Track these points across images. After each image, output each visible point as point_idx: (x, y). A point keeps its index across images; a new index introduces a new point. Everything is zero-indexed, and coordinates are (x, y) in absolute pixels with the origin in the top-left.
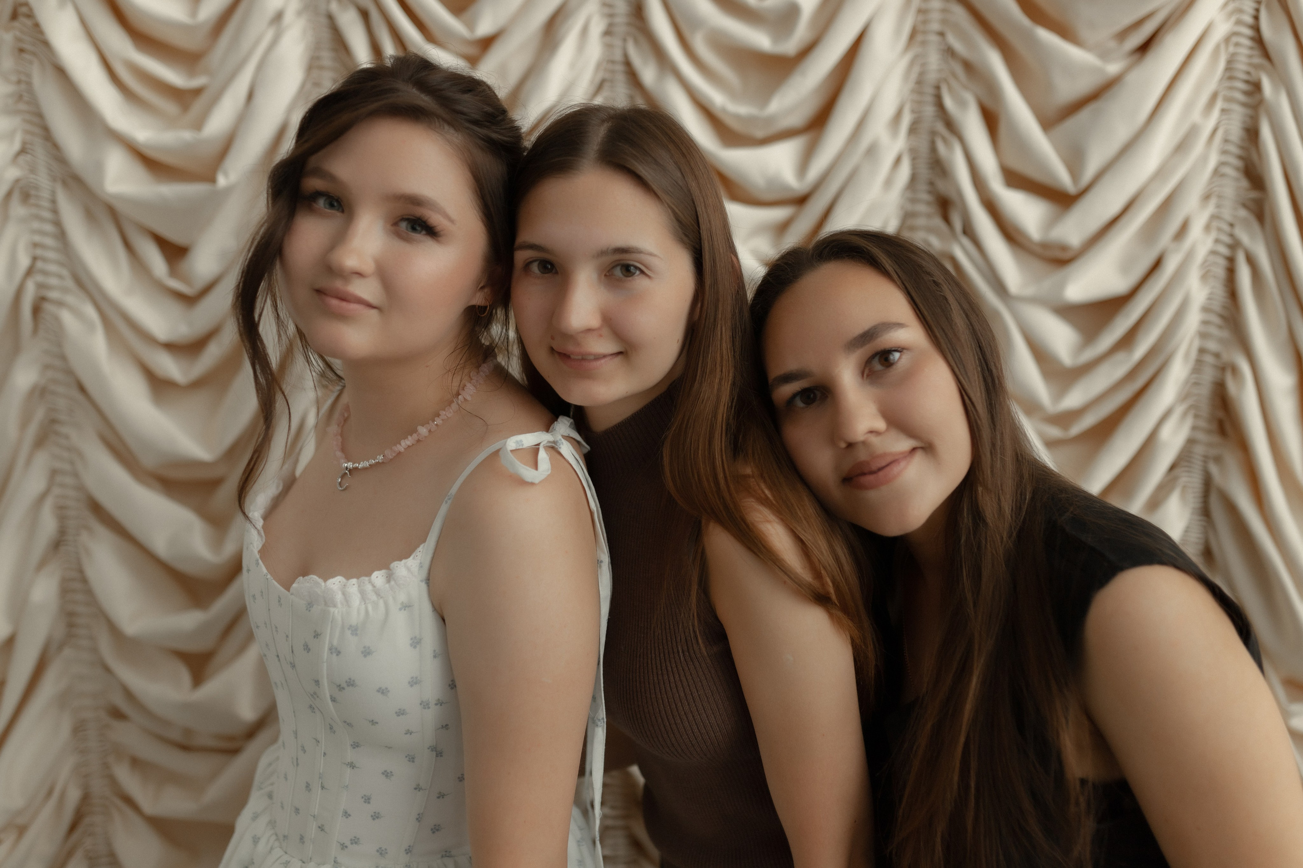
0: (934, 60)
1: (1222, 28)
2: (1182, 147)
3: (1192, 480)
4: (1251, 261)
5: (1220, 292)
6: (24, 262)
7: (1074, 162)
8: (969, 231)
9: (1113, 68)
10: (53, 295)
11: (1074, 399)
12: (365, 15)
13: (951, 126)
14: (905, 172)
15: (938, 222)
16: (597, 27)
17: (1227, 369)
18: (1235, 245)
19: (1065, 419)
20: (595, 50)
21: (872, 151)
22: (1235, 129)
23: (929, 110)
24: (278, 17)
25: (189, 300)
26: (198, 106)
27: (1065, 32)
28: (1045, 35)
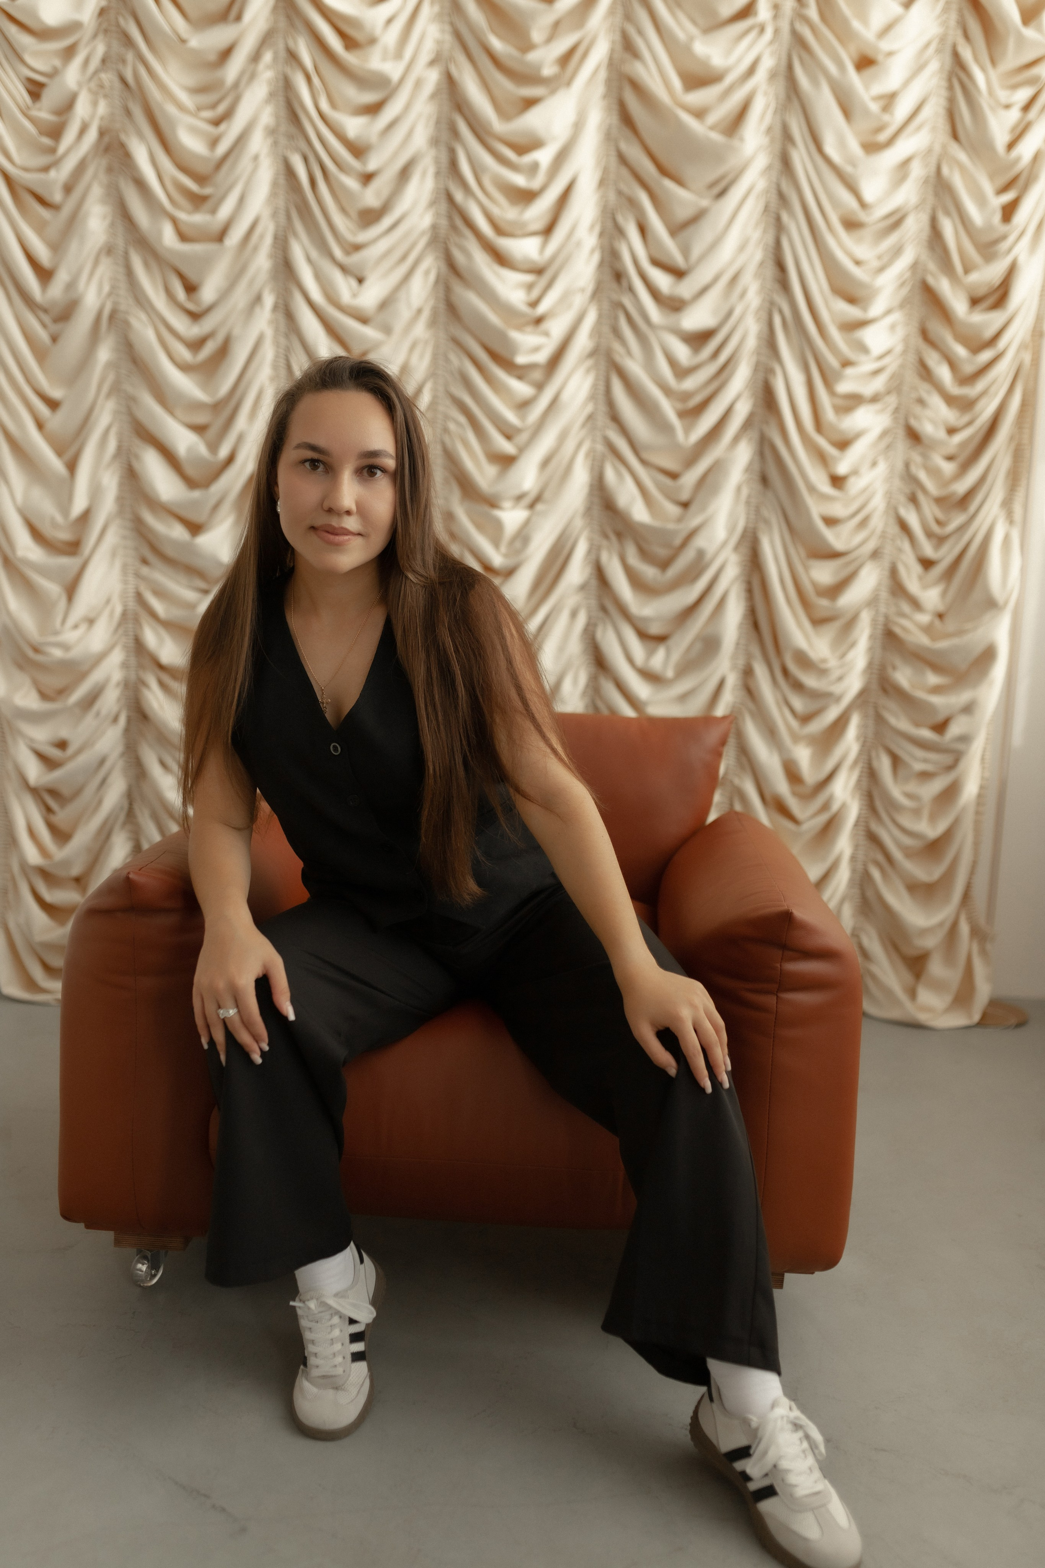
0: (612, 196)
1: (762, 185)
2: (742, 248)
3: (754, 434)
4: (781, 312)
5: (766, 329)
6: (106, 288)
7: (686, 251)
8: (631, 289)
9: (704, 203)
10: (123, 307)
11: (689, 384)
12: (306, 159)
13: (620, 232)
14: (596, 258)
15: (614, 285)
16: (431, 171)
17: (770, 371)
18: (772, 303)
19: (685, 396)
20: (429, 184)
21: (579, 244)
22: (770, 238)
23: (609, 224)
24: (256, 158)
25: (195, 316)
26: (209, 205)
27: (680, 182)
28: (669, 184)
